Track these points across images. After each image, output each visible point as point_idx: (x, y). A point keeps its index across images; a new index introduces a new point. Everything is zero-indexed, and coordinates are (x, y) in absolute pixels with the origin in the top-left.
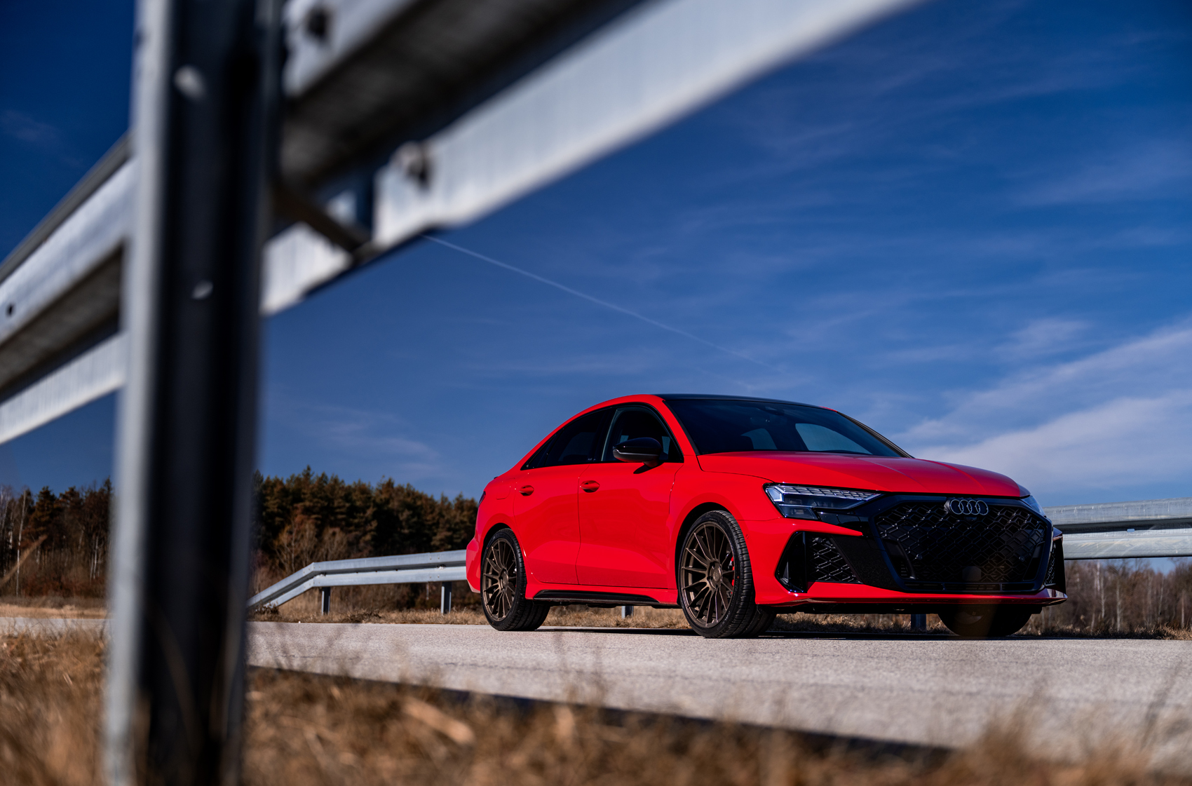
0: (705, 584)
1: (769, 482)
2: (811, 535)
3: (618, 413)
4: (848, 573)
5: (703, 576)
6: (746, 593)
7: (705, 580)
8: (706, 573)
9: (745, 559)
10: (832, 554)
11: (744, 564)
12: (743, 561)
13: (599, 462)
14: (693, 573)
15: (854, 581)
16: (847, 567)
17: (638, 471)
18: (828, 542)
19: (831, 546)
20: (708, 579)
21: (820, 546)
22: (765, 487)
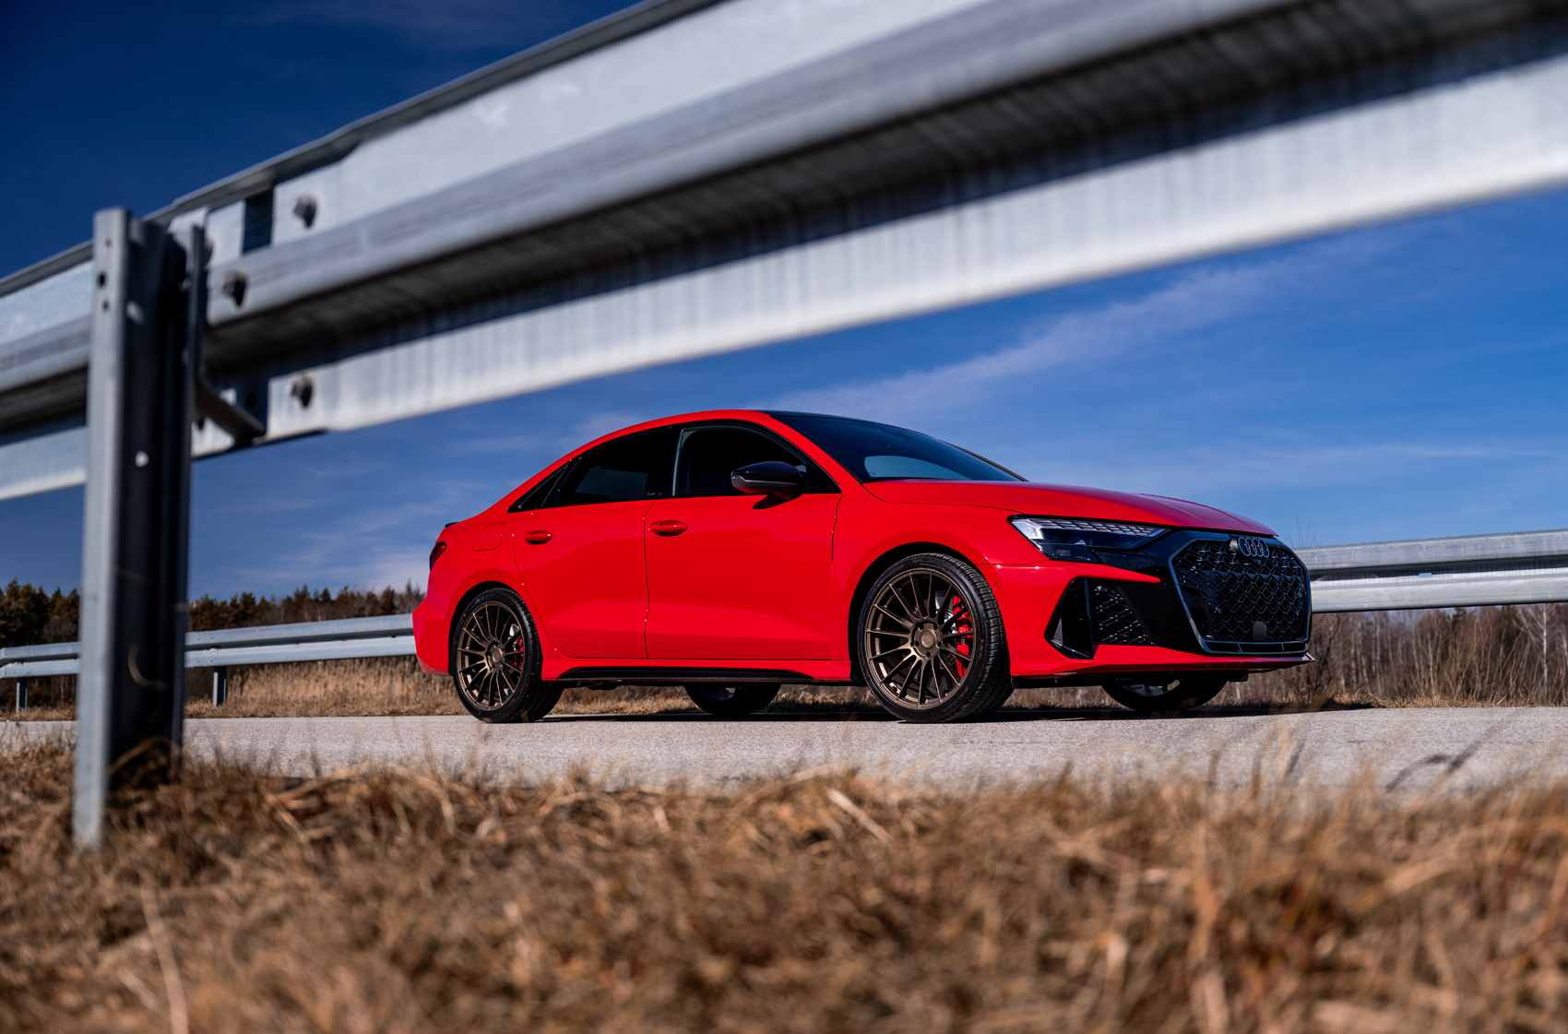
0: (909, 651)
1: (1015, 514)
2: (1094, 581)
3: (685, 435)
4: (1138, 631)
5: (905, 641)
6: (994, 661)
7: (908, 646)
8: (909, 636)
9: (990, 616)
10: (1118, 608)
11: (989, 624)
12: (989, 619)
13: (668, 495)
14: (880, 636)
15: (1145, 644)
16: (1137, 623)
17: (758, 506)
18: (1112, 591)
19: (1116, 598)
20: (912, 645)
21: (1104, 597)
22: (1011, 519)
